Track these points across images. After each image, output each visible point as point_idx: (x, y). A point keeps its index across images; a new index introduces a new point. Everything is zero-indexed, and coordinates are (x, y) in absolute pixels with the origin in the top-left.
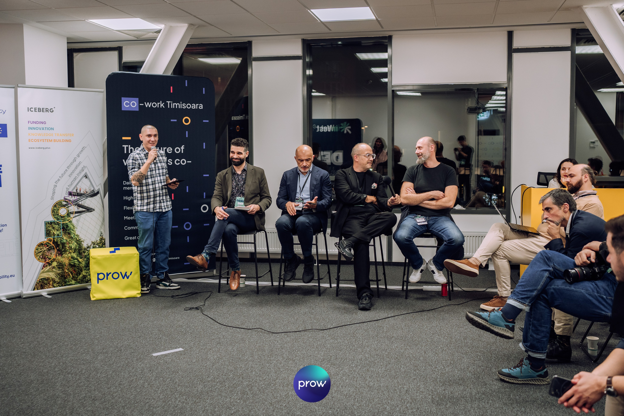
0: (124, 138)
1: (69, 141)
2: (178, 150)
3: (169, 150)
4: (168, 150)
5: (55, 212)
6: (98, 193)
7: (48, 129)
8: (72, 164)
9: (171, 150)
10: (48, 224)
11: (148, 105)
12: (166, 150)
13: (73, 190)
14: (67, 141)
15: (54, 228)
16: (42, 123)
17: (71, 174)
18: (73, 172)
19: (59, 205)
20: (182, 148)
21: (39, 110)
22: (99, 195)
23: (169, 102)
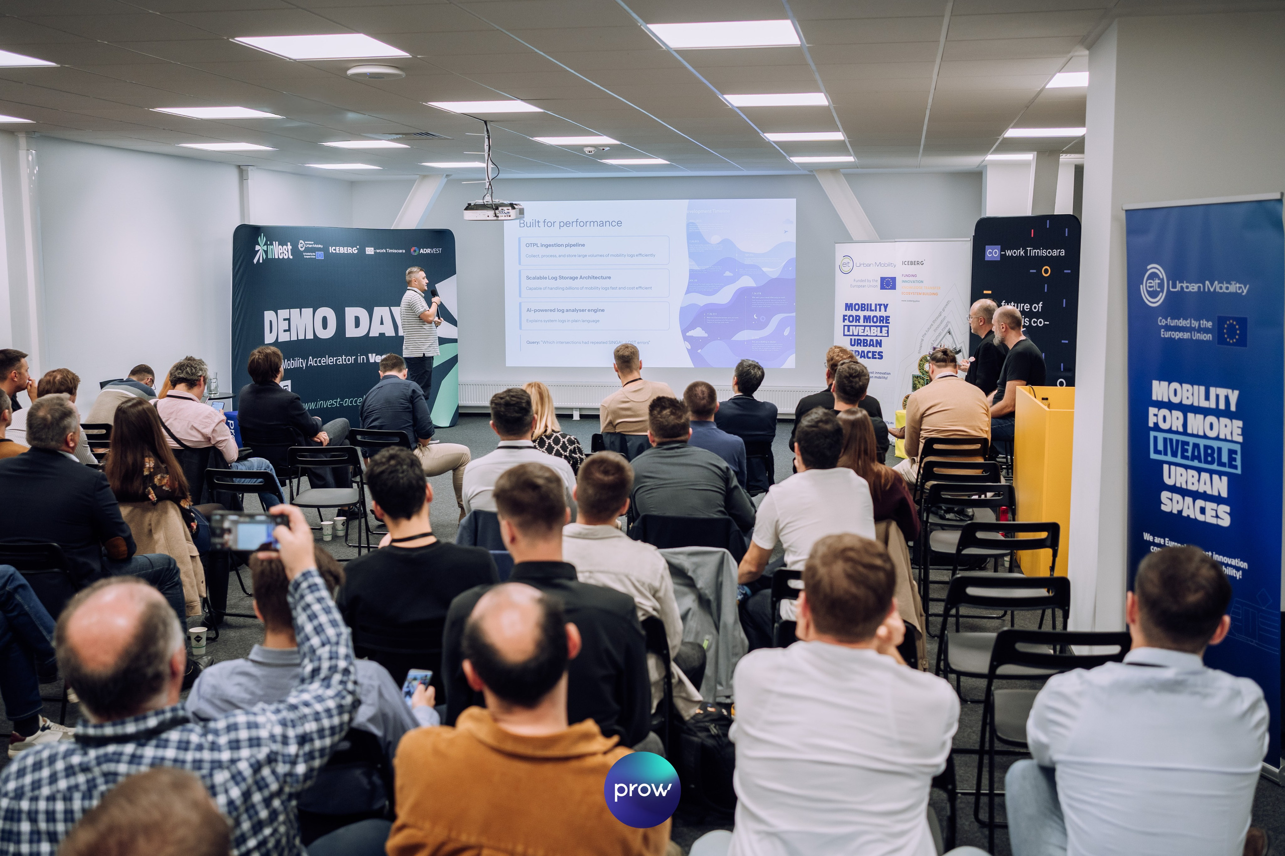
0: (985, 292)
1: (936, 294)
2: (1035, 308)
3: (1027, 307)
4: (1025, 307)
5: (921, 367)
6: (960, 351)
7: (918, 282)
8: (937, 318)
9: (1029, 307)
10: (916, 377)
11: (1009, 253)
12: (1023, 306)
13: (937, 345)
14: (934, 294)
15: (919, 382)
16: (913, 276)
17: (936, 329)
18: (938, 327)
19: (925, 360)
20: (1040, 305)
21: (912, 263)
22: (961, 353)
23: (1029, 249)
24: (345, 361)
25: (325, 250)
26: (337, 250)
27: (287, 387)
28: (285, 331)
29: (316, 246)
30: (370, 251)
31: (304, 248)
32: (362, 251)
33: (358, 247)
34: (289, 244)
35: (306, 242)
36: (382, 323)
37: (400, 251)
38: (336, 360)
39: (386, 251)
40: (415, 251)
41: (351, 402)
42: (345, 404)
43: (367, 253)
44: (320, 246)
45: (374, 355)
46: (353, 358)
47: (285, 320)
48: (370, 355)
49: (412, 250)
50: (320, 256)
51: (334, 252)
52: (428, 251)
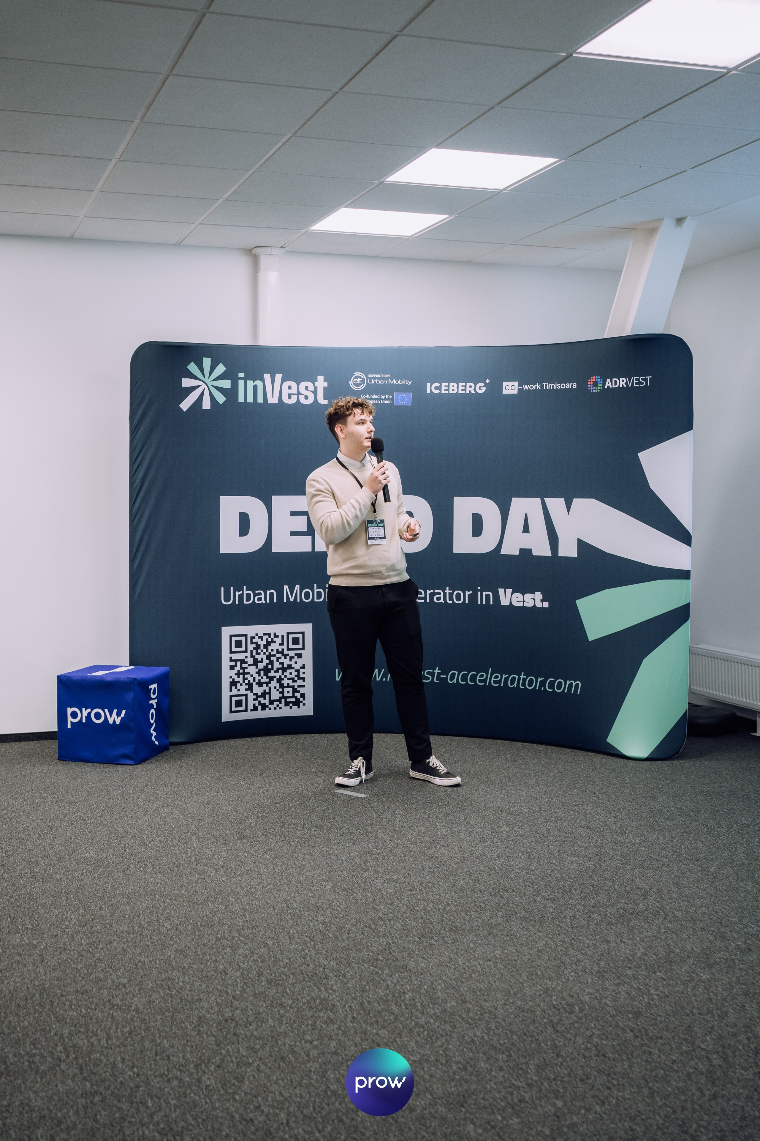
24: (451, 598)
25: (418, 390)
26: (443, 388)
27: (300, 636)
28: (293, 534)
29: (395, 381)
30: (510, 388)
31: (363, 387)
32: (495, 388)
33: (488, 381)
34: (320, 379)
35: (370, 376)
36: (526, 529)
37: (568, 386)
38: (432, 595)
39: (542, 386)
40: (595, 384)
41: (464, 678)
42: (451, 679)
43: (505, 392)
44: (404, 382)
45: (509, 591)
46: (467, 593)
47: (293, 514)
48: (501, 591)
49: (590, 383)
50: (403, 399)
51: (438, 391)
52: (622, 382)
